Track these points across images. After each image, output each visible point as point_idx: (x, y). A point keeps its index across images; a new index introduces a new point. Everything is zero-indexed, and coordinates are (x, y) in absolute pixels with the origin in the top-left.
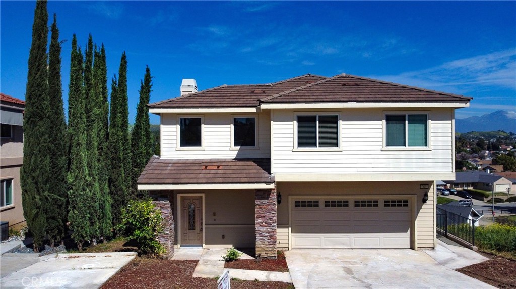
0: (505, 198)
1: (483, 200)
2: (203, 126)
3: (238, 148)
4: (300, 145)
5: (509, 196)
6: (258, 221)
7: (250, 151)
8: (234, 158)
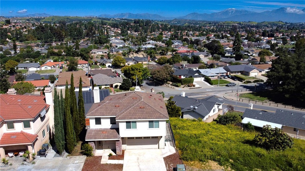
0: (252, 80)
1: (242, 82)
2: (101, 120)
3: (111, 125)
4: (127, 128)
5: (255, 80)
6: (116, 146)
7: (115, 126)
8: (110, 128)
